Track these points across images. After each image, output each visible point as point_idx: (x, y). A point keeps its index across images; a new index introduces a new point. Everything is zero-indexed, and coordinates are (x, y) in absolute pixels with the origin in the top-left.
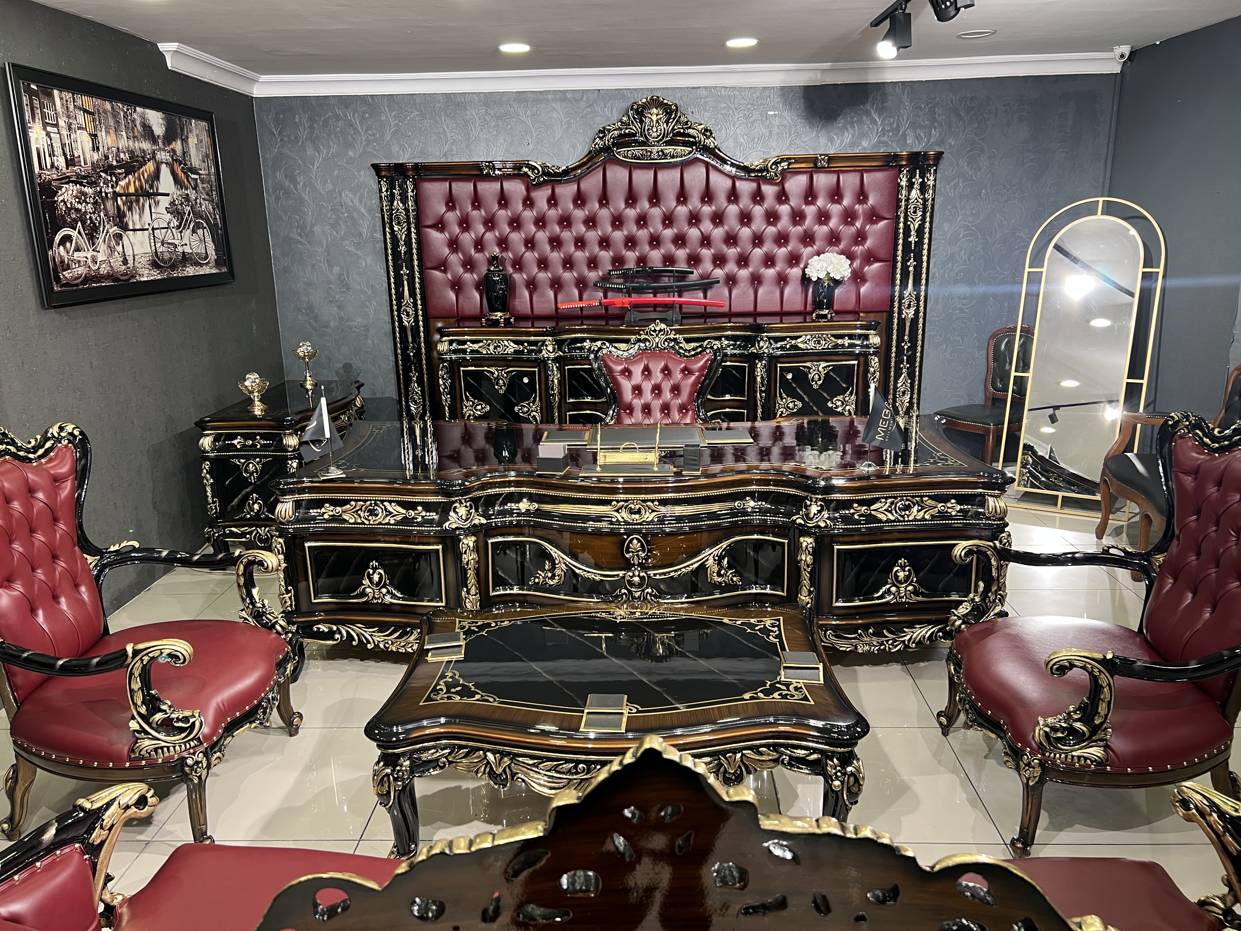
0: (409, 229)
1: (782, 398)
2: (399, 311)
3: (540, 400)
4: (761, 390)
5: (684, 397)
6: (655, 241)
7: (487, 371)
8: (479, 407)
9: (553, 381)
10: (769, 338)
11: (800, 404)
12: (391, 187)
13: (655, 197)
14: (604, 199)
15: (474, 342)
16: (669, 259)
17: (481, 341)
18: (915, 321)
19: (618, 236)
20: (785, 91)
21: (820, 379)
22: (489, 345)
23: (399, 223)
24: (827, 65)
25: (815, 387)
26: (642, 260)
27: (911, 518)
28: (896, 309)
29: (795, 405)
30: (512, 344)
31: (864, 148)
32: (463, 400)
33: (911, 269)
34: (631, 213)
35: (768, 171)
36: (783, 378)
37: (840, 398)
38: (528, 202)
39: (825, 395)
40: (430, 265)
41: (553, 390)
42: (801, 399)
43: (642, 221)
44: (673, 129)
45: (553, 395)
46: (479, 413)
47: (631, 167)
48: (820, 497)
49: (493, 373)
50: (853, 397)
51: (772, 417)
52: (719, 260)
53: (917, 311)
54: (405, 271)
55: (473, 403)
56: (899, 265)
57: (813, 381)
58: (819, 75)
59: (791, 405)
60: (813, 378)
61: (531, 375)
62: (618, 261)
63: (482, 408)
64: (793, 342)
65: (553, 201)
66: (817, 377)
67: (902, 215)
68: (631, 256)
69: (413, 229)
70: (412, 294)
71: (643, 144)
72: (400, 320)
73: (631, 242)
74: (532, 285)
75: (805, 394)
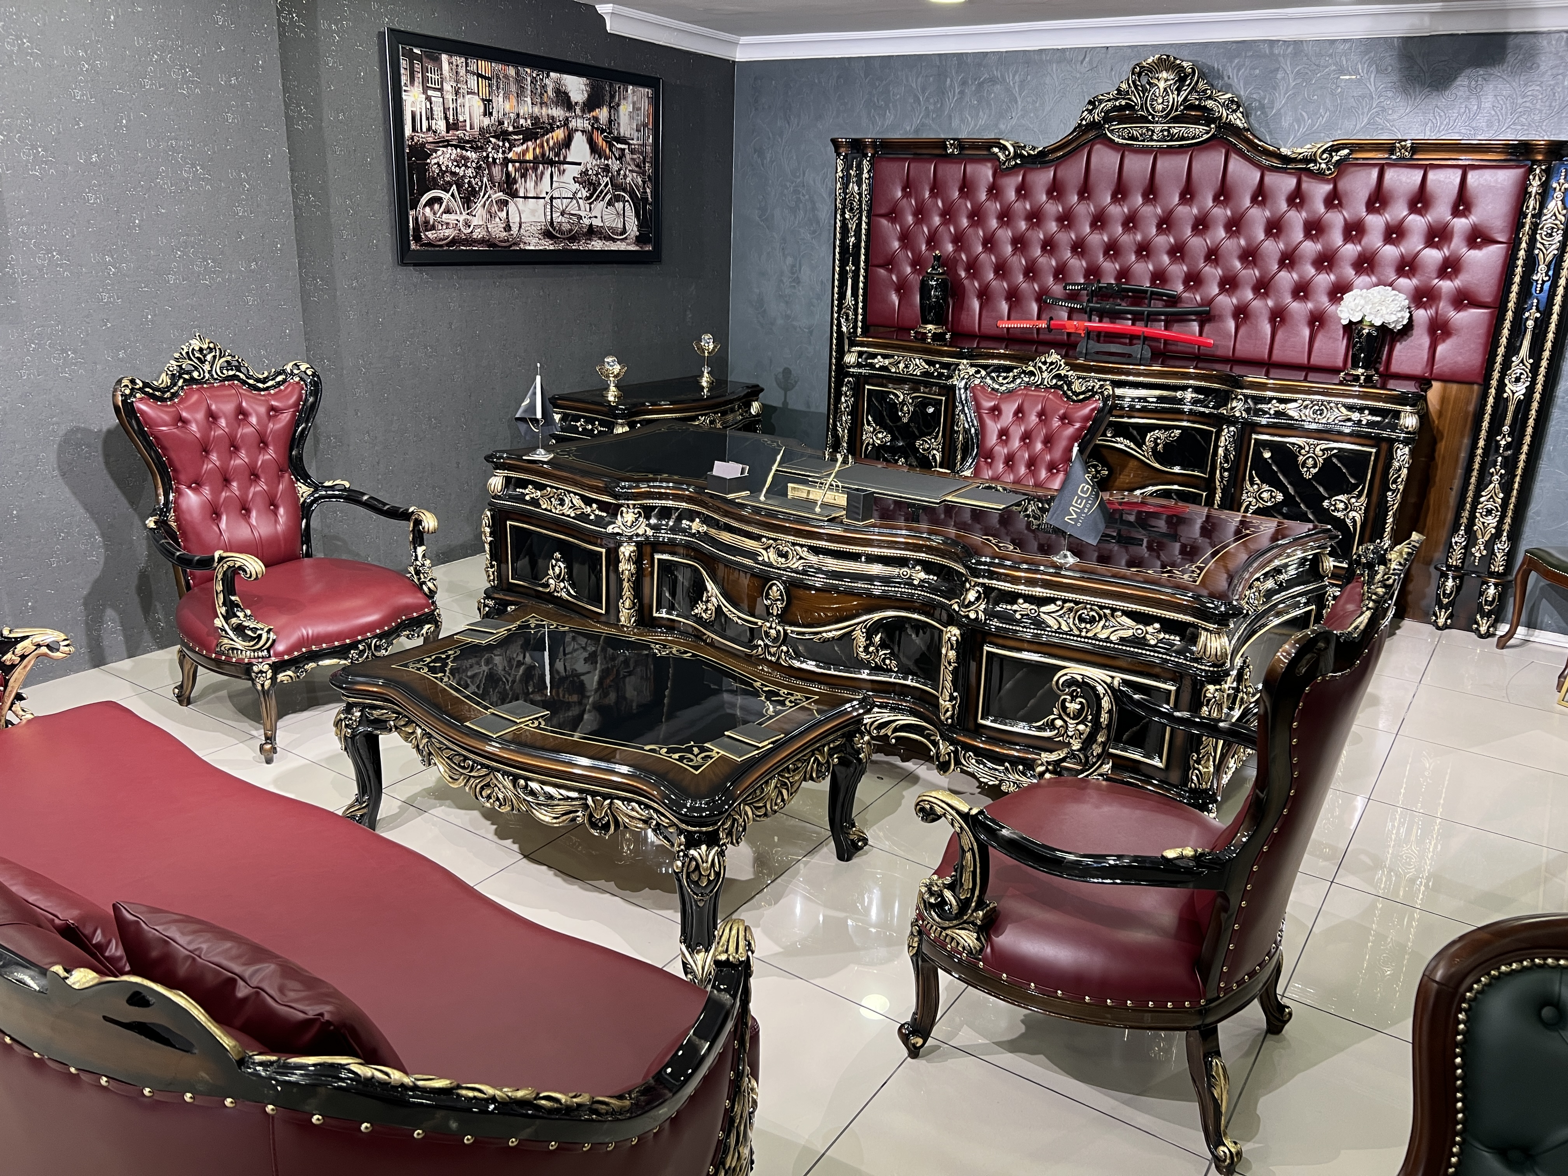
0: (860, 219)
1: (1252, 484)
2: (839, 312)
3: (944, 437)
4: (1222, 467)
6: (1144, 250)
7: (893, 393)
8: (880, 436)
9: (959, 415)
10: (1246, 397)
11: (1280, 497)
12: (848, 167)
13: (1151, 192)
14: (1085, 191)
15: (885, 357)
16: (1160, 276)
17: (892, 356)
18: (1524, 405)
19: (1097, 240)
20: (1370, 45)
21: (1315, 466)
22: (899, 362)
23: (851, 210)
24: (1437, 6)
25: (1307, 475)
26: (1124, 274)
27: (1090, 634)
28: (1494, 383)
29: (1272, 497)
30: (923, 364)
32: (864, 425)
33: (1530, 324)
34: (1117, 211)
35: (1315, 161)
36: (1258, 454)
37: (1343, 497)
38: (994, 191)
39: (1321, 489)
40: (876, 262)
41: (958, 426)
42: (1282, 489)
43: (1131, 222)
44: (1185, 100)
45: (958, 433)
46: (879, 442)
47: (1122, 149)
48: (979, 581)
49: (898, 397)
50: (1363, 500)
51: (1235, 506)
52: (1229, 283)
53: (1530, 390)
54: (850, 267)
55: (875, 430)
56: (1510, 315)
57: (1304, 466)
58: (1427, 20)
59: (1265, 495)
60: (1304, 462)
62: (1093, 272)
63: (883, 437)
64: (1282, 406)
65: (1023, 191)
66: (1310, 462)
67: (1525, 238)
68: (1110, 268)
69: (864, 218)
70: (855, 294)
71: (1144, 119)
72: (839, 325)
73: (1112, 249)
74: (985, 294)
75: (1290, 483)
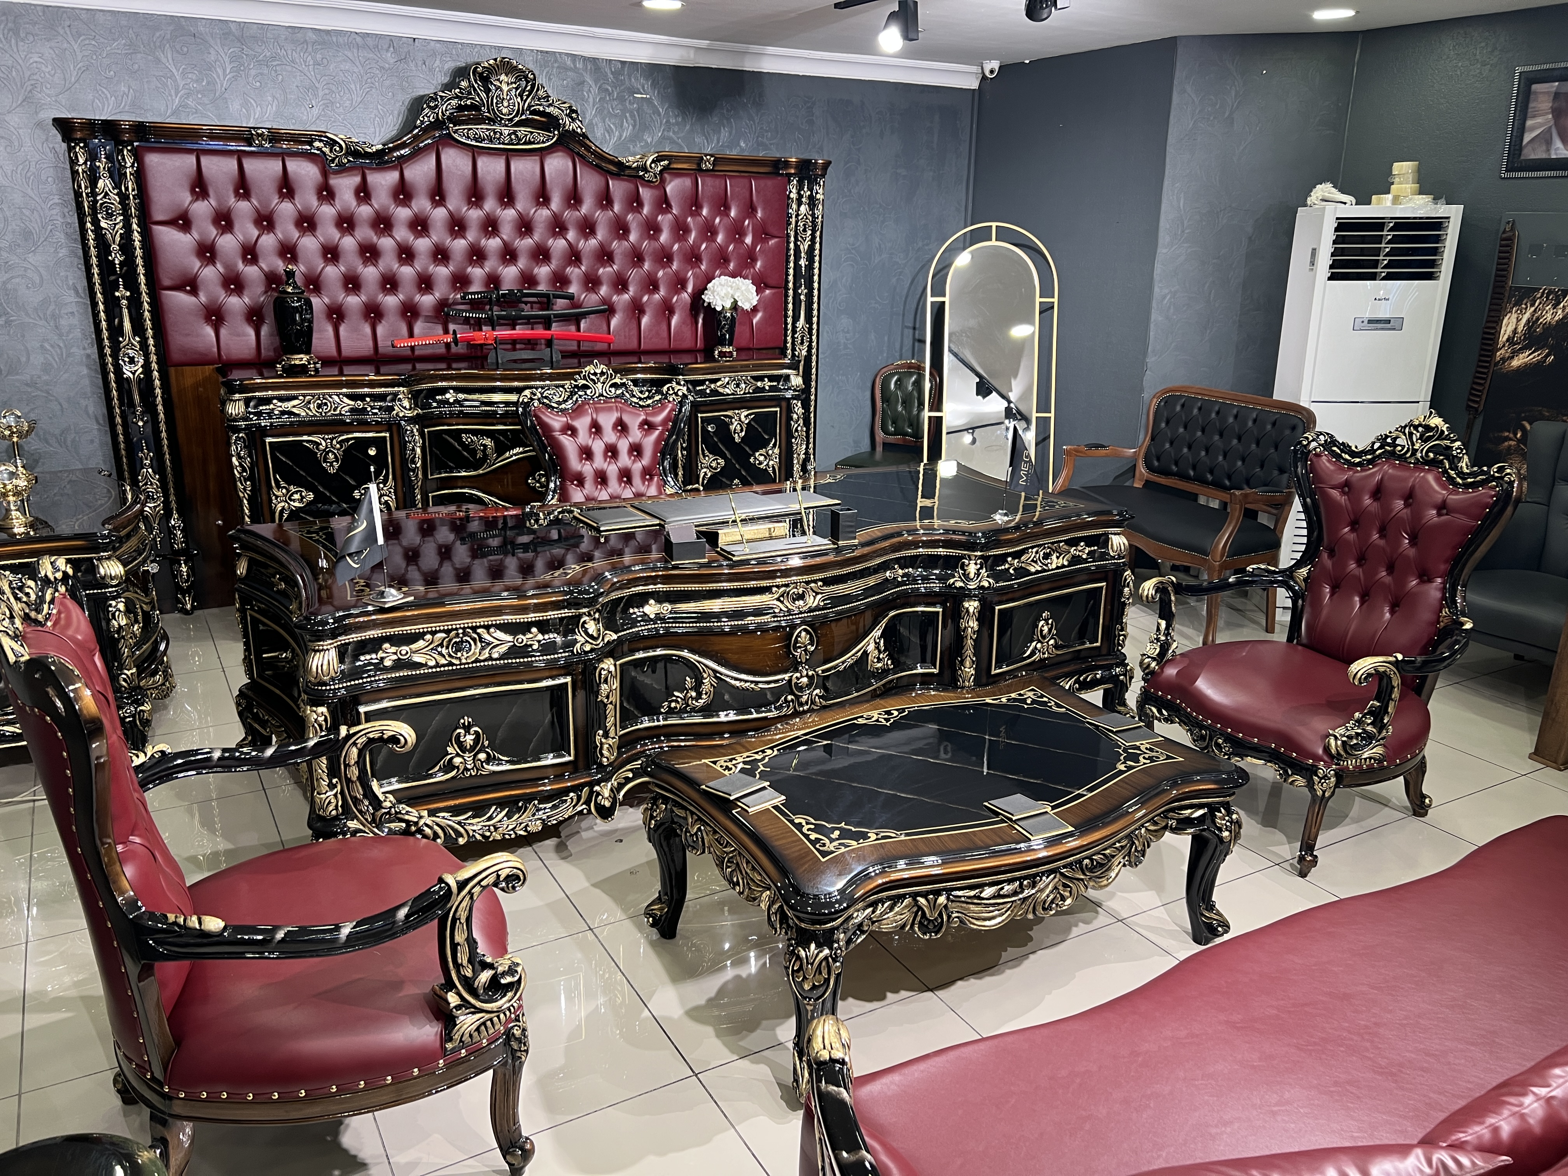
0: (127, 226)
1: (704, 456)
2: (115, 355)
3: (394, 478)
4: (682, 447)
5: (646, 460)
6: (509, 255)
7: (308, 441)
8: (297, 496)
9: (413, 450)
10: (687, 382)
11: (722, 462)
12: (93, 157)
13: (507, 196)
14: (438, 194)
15: (282, 399)
16: (528, 279)
17: (295, 398)
18: (808, 358)
19: (459, 246)
20: (653, 70)
21: (742, 430)
22: (309, 402)
23: (109, 216)
24: (704, 43)
25: (737, 440)
26: (493, 280)
27: (1053, 566)
28: (789, 345)
29: (718, 464)
30: (345, 400)
31: (742, 150)
32: (271, 488)
33: (802, 297)
34: (474, 215)
35: (647, 171)
36: (704, 430)
37: (763, 451)
38: (326, 193)
39: (747, 449)
40: (166, 282)
41: (414, 462)
42: (723, 456)
43: (491, 226)
44: (529, 106)
45: (413, 470)
46: (297, 504)
47: (475, 152)
48: (979, 553)
49: (318, 444)
50: (777, 451)
51: (694, 480)
52: (592, 282)
53: (810, 348)
54: (122, 292)
55: (288, 491)
56: (791, 292)
57: (735, 433)
58: (692, 54)
59: (714, 464)
60: (735, 429)
61: (379, 443)
62: (460, 281)
63: (302, 497)
64: (713, 386)
65: (363, 193)
66: (739, 427)
67: (792, 234)
68: (477, 273)
69: (135, 226)
70: (138, 328)
71: (492, 121)
72: (119, 371)
73: (477, 255)
75: (727, 449)
